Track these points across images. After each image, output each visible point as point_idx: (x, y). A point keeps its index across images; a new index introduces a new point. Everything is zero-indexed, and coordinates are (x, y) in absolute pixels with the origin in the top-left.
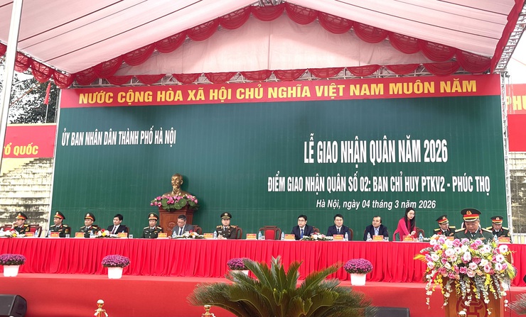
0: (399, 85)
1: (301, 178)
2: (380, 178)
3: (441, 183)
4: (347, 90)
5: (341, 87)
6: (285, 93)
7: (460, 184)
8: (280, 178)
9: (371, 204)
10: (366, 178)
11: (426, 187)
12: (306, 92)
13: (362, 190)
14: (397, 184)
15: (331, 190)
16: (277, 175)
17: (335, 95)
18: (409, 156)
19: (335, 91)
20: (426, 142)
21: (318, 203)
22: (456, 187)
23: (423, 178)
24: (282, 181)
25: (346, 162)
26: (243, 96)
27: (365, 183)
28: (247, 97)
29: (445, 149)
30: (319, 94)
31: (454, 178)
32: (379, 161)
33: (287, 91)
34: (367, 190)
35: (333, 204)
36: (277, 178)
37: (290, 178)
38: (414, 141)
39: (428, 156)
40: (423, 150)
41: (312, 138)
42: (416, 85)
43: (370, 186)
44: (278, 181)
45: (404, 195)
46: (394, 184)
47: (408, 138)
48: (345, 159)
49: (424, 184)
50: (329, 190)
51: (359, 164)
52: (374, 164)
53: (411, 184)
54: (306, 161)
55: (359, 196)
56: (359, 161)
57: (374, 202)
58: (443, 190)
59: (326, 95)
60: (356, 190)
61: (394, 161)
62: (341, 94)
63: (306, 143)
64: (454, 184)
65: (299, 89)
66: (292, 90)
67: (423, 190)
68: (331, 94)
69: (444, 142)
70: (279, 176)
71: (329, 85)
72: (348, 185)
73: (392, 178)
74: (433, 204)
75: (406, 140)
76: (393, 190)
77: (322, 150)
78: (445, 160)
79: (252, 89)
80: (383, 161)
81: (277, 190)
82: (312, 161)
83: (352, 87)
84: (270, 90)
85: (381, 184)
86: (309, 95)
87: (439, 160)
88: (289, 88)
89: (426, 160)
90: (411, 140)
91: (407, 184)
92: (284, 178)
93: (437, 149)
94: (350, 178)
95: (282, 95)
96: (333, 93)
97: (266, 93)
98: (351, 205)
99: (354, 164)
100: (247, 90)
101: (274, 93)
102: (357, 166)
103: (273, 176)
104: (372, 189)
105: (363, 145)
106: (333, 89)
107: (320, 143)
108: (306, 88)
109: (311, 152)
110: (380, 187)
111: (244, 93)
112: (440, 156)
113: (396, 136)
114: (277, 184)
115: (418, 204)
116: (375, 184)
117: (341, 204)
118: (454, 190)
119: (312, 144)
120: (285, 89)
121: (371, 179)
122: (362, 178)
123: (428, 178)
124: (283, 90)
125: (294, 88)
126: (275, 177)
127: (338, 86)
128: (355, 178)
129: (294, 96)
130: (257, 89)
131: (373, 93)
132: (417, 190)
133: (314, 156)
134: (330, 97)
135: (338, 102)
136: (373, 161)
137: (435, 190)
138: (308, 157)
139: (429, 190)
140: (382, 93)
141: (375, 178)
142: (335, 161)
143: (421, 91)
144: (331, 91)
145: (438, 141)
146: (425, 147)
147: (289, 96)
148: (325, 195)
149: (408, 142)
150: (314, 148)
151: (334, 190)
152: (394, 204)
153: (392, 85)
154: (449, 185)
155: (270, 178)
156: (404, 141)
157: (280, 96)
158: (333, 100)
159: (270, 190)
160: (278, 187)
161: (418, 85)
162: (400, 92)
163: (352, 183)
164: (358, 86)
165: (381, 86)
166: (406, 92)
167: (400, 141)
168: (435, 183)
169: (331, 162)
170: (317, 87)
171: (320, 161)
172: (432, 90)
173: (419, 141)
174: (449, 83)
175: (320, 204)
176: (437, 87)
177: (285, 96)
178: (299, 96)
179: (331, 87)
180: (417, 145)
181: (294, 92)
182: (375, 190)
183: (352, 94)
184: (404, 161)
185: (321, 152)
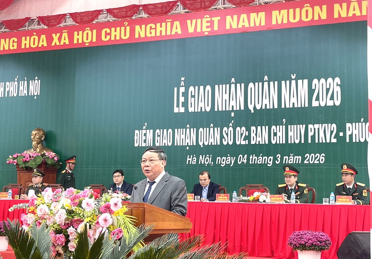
0: (284, 12)
1: (170, 130)
2: (259, 128)
3: (332, 132)
4: (222, 23)
5: (216, 20)
6: (153, 31)
7: (355, 132)
8: (148, 131)
9: (248, 159)
10: (243, 128)
11: (313, 137)
12: (177, 29)
13: (238, 143)
14: (279, 134)
15: (203, 144)
16: (144, 127)
17: (209, 29)
18: (294, 100)
19: (209, 24)
20: (315, 81)
21: (188, 159)
22: (351, 136)
23: (310, 126)
24: (150, 134)
25: (220, 110)
26: (108, 37)
27: (242, 135)
28: (113, 38)
29: (338, 89)
30: (191, 30)
31: (348, 125)
32: (258, 107)
33: (155, 29)
34: (243, 143)
35: (205, 160)
36: (144, 132)
37: (158, 131)
38: (300, 82)
39: (317, 99)
40: (311, 91)
41: (182, 83)
42: (304, 11)
43: (248, 138)
44: (145, 135)
45: (287, 148)
46: (275, 134)
47: (293, 77)
48: (220, 106)
49: (310, 134)
50: (201, 144)
51: (236, 112)
52: (253, 111)
53: (295, 134)
54: (176, 110)
55: (234, 150)
56: (235, 109)
57: (251, 157)
58: (334, 141)
59: (199, 30)
60: (231, 143)
61: (276, 107)
62: (216, 28)
63: (176, 89)
64: (348, 133)
65: (169, 24)
66: (161, 26)
67: (310, 142)
68: (204, 29)
69: (337, 80)
70: (146, 129)
71: (202, 18)
72: (222, 137)
73: (274, 127)
74: (321, 158)
75: (291, 80)
76: (274, 142)
77: (193, 96)
78: (338, 103)
79: (118, 29)
80: (264, 108)
81: (144, 145)
82: (182, 110)
83: (229, 18)
84: (137, 28)
85: (260, 136)
86: (180, 32)
87: (330, 103)
88: (158, 25)
89: (315, 104)
90: (296, 79)
91: (290, 134)
92: (152, 131)
93: (328, 90)
94: (225, 129)
95: (151, 33)
96: (207, 27)
97: (132, 31)
98: (225, 161)
99: (230, 112)
100: (113, 29)
101: (141, 32)
102: (233, 114)
103: (140, 128)
104: (250, 142)
105: (240, 88)
106: (207, 22)
107: (191, 89)
108: (177, 23)
109: (182, 99)
110: (259, 139)
111: (110, 34)
112: (332, 98)
113: (279, 76)
114: (144, 138)
115: (304, 159)
116: (253, 135)
117: (214, 160)
118: (348, 140)
119: (182, 90)
120: (153, 26)
121: (248, 130)
122: (238, 128)
123: (316, 126)
124: (151, 28)
125: (164, 24)
126: (142, 129)
127: (213, 19)
128: (231, 129)
129: (163, 34)
130: (123, 28)
131: (252, 25)
132: (303, 142)
133: (185, 104)
134: (202, 32)
135: (212, 38)
136: (251, 107)
137: (324, 141)
138: (178, 106)
139: (317, 141)
140: (263, 24)
141: (253, 128)
142: (208, 109)
143: (310, 18)
144: (205, 24)
145: (330, 80)
146: (313, 88)
147: (158, 34)
148: (196, 150)
149: (293, 82)
150: (185, 94)
151: (206, 144)
152: (275, 159)
153: (275, 13)
154: (341, 134)
155: (137, 132)
156: (288, 82)
157: (148, 35)
158: (207, 36)
159: (136, 145)
160: (145, 141)
161: (307, 11)
162: (285, 21)
163: (227, 134)
164: (235, 17)
165: (262, 15)
166: (292, 20)
167: (283, 82)
168: (325, 133)
169: (203, 110)
170: (189, 22)
171: (191, 110)
172: (324, 16)
173: (306, 81)
174: (344, 5)
175: (191, 160)
176: (330, 11)
177: (153, 35)
178: (169, 33)
179: (204, 20)
180: (303, 85)
181: (163, 29)
182: (253, 142)
183: (228, 27)
184: (287, 106)
185: (193, 99)
